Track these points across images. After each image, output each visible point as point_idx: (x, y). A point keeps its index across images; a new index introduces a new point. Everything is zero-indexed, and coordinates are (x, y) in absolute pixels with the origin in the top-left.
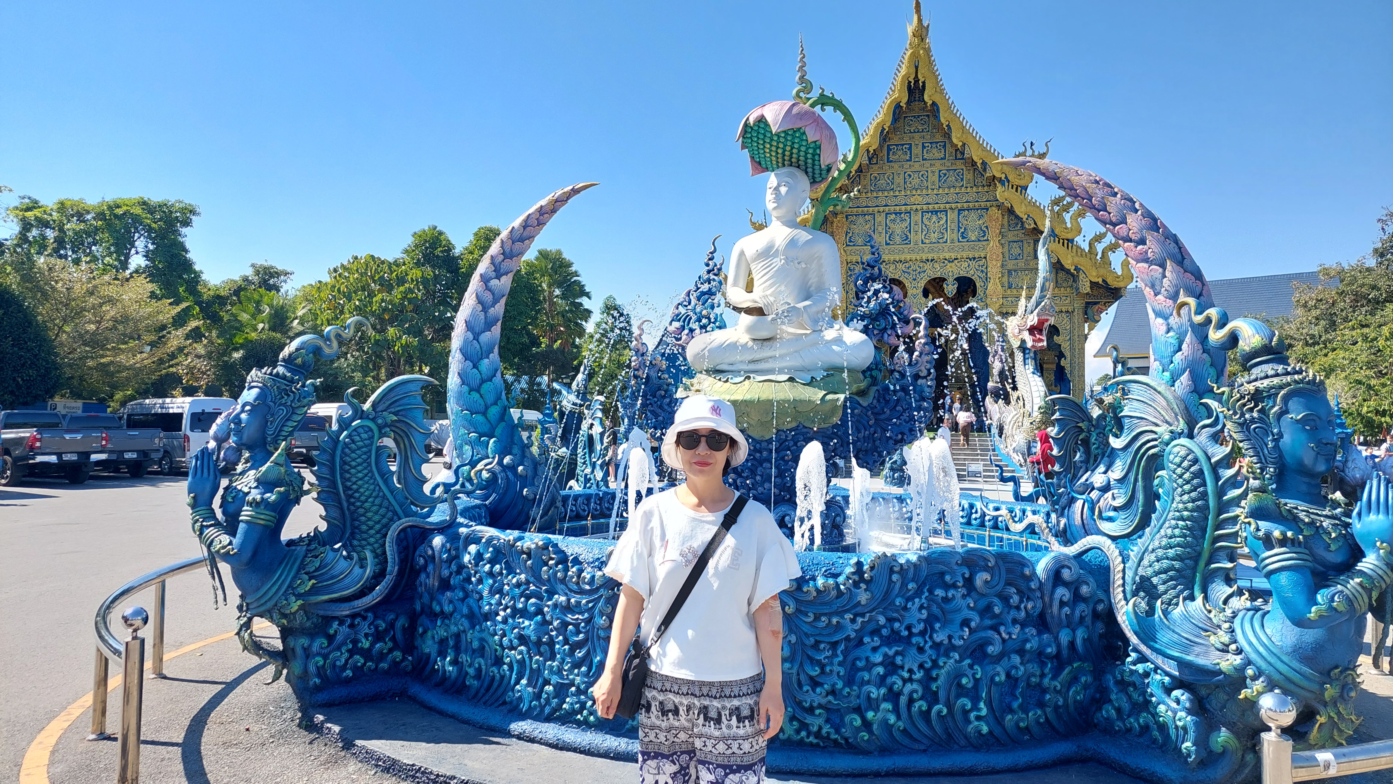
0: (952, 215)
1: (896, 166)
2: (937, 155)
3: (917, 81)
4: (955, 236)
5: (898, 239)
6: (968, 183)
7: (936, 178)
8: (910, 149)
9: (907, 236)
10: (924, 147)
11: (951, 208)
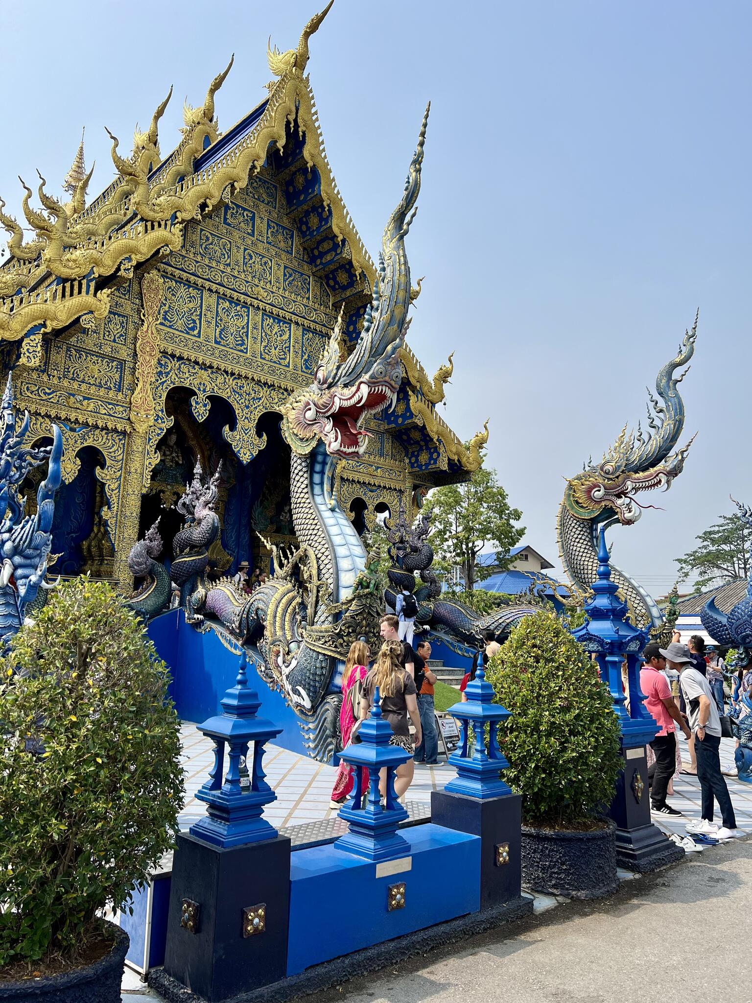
0: (296, 332)
1: (236, 234)
2: (282, 245)
3: (297, 125)
4: (300, 362)
5: (231, 339)
6: (315, 297)
7: (280, 273)
8: (253, 219)
9: (243, 340)
10: (269, 225)
11: (297, 323)
